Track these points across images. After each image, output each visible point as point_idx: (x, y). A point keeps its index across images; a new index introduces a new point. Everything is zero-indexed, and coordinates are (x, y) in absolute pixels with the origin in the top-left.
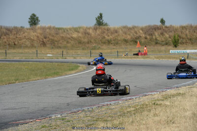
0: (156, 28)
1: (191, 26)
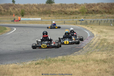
0: (10, 5)
1: (30, 5)
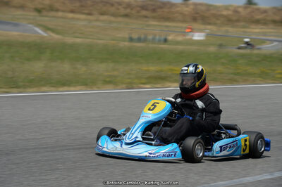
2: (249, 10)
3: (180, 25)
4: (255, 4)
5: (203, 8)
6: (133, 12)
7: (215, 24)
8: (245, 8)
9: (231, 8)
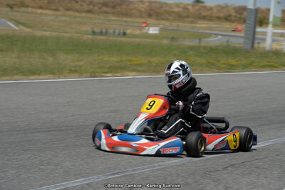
2: (197, 8)
3: (137, 20)
4: (202, 2)
5: (158, 5)
6: (96, 8)
7: (167, 19)
8: (193, 5)
9: (181, 6)
